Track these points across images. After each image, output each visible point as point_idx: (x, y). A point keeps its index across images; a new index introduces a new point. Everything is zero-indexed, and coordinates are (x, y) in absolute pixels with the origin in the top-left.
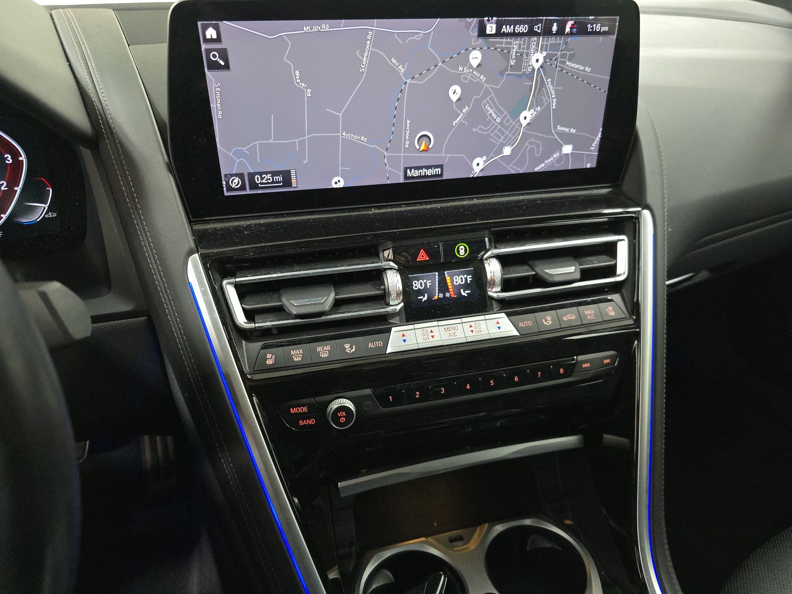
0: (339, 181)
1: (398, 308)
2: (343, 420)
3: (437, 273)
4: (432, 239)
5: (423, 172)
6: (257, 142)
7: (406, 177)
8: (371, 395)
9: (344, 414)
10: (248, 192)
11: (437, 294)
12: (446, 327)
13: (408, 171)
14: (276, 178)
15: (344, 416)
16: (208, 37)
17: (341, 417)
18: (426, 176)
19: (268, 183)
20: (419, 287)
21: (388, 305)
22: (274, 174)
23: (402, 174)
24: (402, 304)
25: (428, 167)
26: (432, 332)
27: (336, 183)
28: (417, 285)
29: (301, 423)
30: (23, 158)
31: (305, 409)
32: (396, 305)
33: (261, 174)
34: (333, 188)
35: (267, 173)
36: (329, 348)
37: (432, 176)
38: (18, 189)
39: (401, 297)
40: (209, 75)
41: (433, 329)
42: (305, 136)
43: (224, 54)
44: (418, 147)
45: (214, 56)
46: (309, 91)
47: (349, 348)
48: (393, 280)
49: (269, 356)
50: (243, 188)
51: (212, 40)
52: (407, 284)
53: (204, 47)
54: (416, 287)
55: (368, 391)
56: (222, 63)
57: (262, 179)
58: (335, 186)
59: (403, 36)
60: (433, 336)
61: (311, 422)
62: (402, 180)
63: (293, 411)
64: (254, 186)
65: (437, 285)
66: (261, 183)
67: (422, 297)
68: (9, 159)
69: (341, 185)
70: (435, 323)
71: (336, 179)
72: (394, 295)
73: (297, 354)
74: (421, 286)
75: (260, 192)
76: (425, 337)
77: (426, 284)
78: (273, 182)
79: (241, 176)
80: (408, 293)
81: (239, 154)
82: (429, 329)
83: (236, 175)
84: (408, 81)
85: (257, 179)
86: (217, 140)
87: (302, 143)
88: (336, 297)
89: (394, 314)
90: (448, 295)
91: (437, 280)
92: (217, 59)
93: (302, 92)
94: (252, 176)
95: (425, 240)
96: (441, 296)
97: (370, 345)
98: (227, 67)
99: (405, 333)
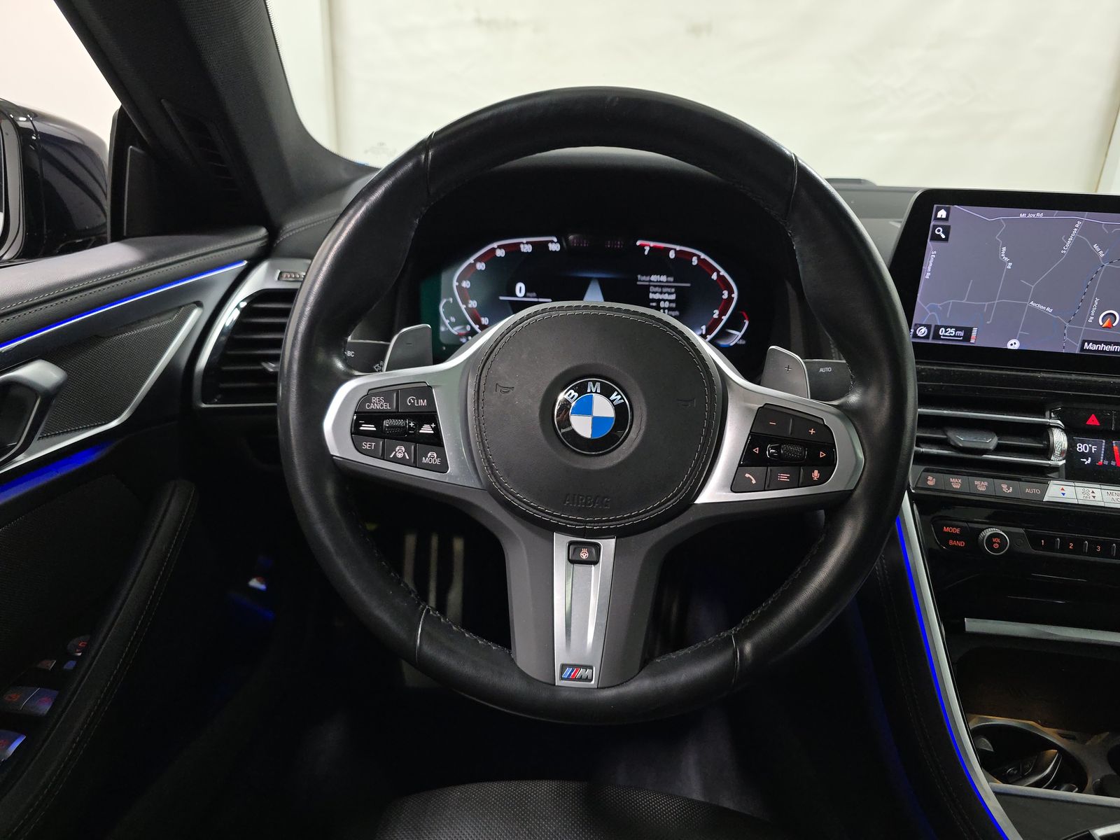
0: (1015, 344)
1: (1061, 463)
2: (996, 546)
3: (1104, 441)
4: (1105, 407)
5: (1101, 347)
6: (951, 301)
7: (1082, 349)
8: (1023, 534)
9: (999, 541)
10: (930, 341)
11: (1102, 461)
12: (1109, 492)
13: (1086, 343)
14: (959, 333)
15: (998, 543)
16: (939, 216)
17: (995, 542)
18: (1103, 351)
19: (951, 336)
20: (1083, 449)
21: (1050, 460)
22: (957, 329)
23: (1079, 345)
24: (1064, 461)
25: (1107, 343)
26: (1093, 492)
27: (1012, 345)
28: (1081, 448)
29: (951, 542)
30: (735, 296)
31: (958, 531)
32: (1058, 461)
33: (946, 327)
34: (1007, 349)
35: (951, 327)
36: (986, 484)
37: (1110, 352)
38: (725, 318)
39: (1064, 455)
40: (930, 244)
41: (1094, 490)
42: (995, 300)
43: (947, 230)
44: (1101, 324)
45: (939, 231)
46: (1010, 264)
47: (1006, 488)
48: (1059, 439)
49: (930, 478)
50: (927, 337)
51: (941, 219)
52: (1072, 444)
53: (933, 223)
54: (1080, 449)
55: (1022, 531)
56: (943, 236)
57: (946, 332)
58: (1009, 347)
59: (1110, 227)
60: (1094, 497)
61: (961, 544)
62: (1077, 351)
63: (946, 529)
64: (937, 336)
65: (1103, 452)
66: (944, 336)
67: (1085, 460)
68: (725, 295)
69: (1016, 347)
70: (1098, 486)
71: (1012, 341)
72: (1057, 452)
73: (956, 483)
74: (1086, 449)
75: (941, 342)
76: (1086, 495)
77: (1091, 448)
78: (954, 336)
79: (928, 327)
80: (1071, 454)
81: (932, 309)
82: (1091, 490)
83: (925, 326)
84: (1105, 265)
85: (942, 332)
86: (918, 295)
87: (991, 306)
88: (999, 442)
89: (1055, 469)
90: (1113, 463)
91: (1103, 447)
92: (941, 233)
93: (1005, 264)
94: (938, 328)
95: (1098, 407)
96: (1106, 463)
97: (1027, 490)
98: (946, 240)
99: (1064, 487)
